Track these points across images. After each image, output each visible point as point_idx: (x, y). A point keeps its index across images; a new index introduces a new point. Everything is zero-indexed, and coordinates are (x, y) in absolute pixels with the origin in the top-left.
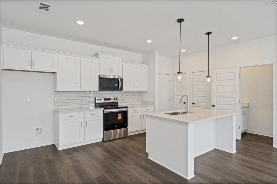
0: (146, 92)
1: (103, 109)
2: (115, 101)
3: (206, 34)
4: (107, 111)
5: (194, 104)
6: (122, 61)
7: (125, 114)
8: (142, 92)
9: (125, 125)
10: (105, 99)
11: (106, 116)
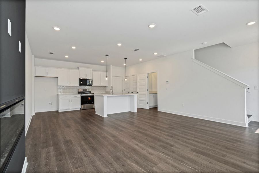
0: (107, 86)
1: (80, 94)
2: (89, 91)
3: (125, 59)
4: (83, 95)
5: (132, 92)
6: (92, 70)
7: (92, 97)
8: (106, 86)
9: (93, 102)
10: (83, 90)
11: (82, 97)
